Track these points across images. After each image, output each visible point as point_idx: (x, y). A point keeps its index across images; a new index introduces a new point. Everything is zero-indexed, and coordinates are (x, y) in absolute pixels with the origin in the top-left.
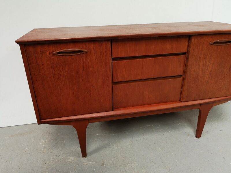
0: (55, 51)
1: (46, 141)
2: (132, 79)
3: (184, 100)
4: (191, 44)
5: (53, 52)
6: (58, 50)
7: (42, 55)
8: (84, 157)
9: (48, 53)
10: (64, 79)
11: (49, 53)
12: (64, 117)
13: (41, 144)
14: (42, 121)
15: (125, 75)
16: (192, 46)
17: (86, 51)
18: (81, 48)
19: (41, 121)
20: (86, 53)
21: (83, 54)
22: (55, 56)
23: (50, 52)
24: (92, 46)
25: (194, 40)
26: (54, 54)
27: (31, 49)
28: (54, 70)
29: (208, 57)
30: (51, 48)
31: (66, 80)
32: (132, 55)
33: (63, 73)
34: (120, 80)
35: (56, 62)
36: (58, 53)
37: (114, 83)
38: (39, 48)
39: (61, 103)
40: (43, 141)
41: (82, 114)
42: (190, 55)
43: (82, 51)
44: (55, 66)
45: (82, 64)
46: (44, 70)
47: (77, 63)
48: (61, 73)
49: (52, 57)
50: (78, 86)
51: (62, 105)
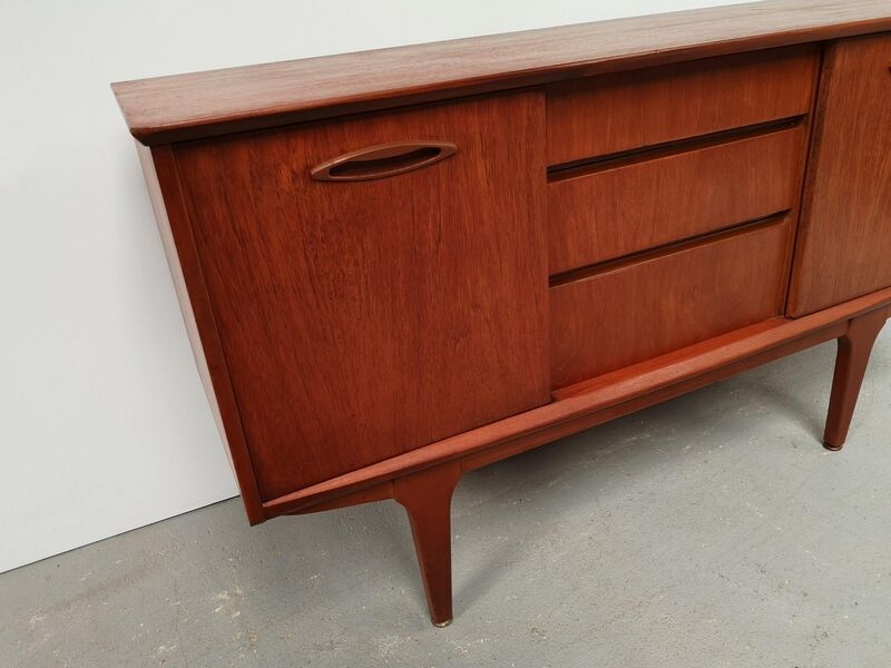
0: (319, 162)
1: (239, 592)
2: (622, 252)
3: (801, 309)
4: (829, 77)
5: (308, 168)
6: (330, 158)
7: (260, 189)
8: (444, 621)
9: (285, 175)
10: (360, 292)
11: (290, 175)
12: (365, 466)
13: (217, 610)
14: (270, 504)
15: (595, 239)
16: (834, 86)
17: (450, 149)
18: (431, 137)
19: (264, 505)
20: (452, 156)
21: (439, 161)
22: (318, 186)
23: (293, 172)
24: (474, 122)
25: (842, 61)
26: (314, 180)
27: (206, 165)
28: (316, 257)
29: (881, 125)
30: (299, 152)
31: (367, 298)
32: (624, 144)
33: (356, 264)
34: (576, 260)
35: (323, 217)
36: (335, 170)
37: (556, 279)
38: (243, 158)
39: (349, 404)
40: (224, 596)
41: (434, 438)
42: (825, 124)
43: (436, 151)
44: (320, 235)
45: (432, 211)
46: (271, 261)
47: (413, 208)
48: (344, 269)
49: (304, 191)
50: (419, 318)
51: (353, 415)
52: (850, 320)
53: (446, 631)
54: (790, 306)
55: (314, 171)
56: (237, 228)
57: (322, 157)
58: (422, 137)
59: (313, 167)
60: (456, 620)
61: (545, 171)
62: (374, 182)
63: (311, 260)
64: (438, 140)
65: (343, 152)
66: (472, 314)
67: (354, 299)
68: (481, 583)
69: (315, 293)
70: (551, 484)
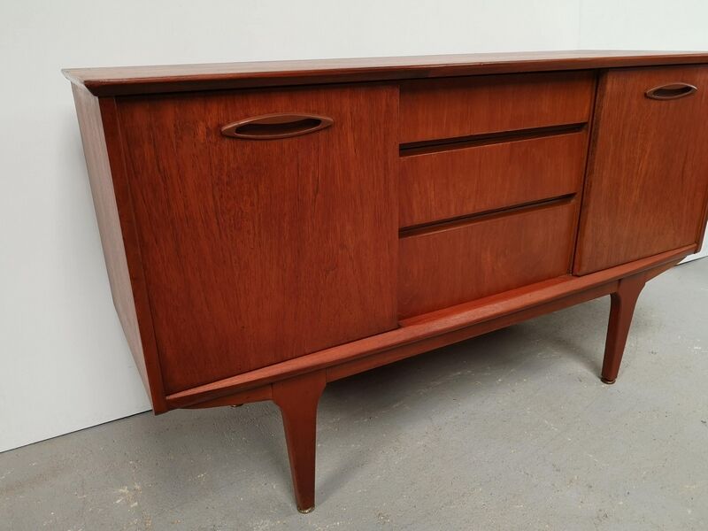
0: (228, 123)
1: (137, 487)
2: (453, 215)
3: (584, 269)
4: (602, 96)
5: (220, 126)
6: (236, 120)
7: (181, 138)
8: (307, 508)
9: (201, 129)
10: (254, 227)
11: (205, 130)
12: (250, 371)
13: (118, 501)
14: (172, 397)
15: (433, 203)
16: (606, 104)
17: (329, 122)
18: (314, 112)
19: (167, 398)
20: (329, 127)
21: (319, 130)
22: (227, 140)
23: (207, 128)
24: (347, 104)
25: (612, 85)
26: (223, 135)
27: (140, 116)
28: (222, 196)
29: (639, 135)
30: (213, 114)
31: (259, 233)
32: (455, 133)
33: (252, 204)
34: (418, 218)
35: (229, 165)
36: (240, 129)
37: (405, 232)
38: (170, 114)
39: (240, 318)
40: (125, 490)
41: (307, 351)
42: (600, 130)
43: (317, 122)
44: (225, 179)
45: (312, 168)
46: (186, 196)
47: (298, 165)
48: (243, 207)
49: (215, 144)
50: (298, 252)
51: (243, 327)
52: (620, 280)
53: (309, 517)
54: (576, 267)
55: (225, 128)
56: (161, 167)
57: (230, 118)
58: (306, 111)
59: (224, 125)
60: (317, 508)
61: (397, 147)
62: (269, 142)
63: (217, 198)
64: (319, 113)
65: (247, 116)
66: (340, 252)
67: (248, 232)
68: (337, 480)
69: (218, 224)
70: (394, 406)
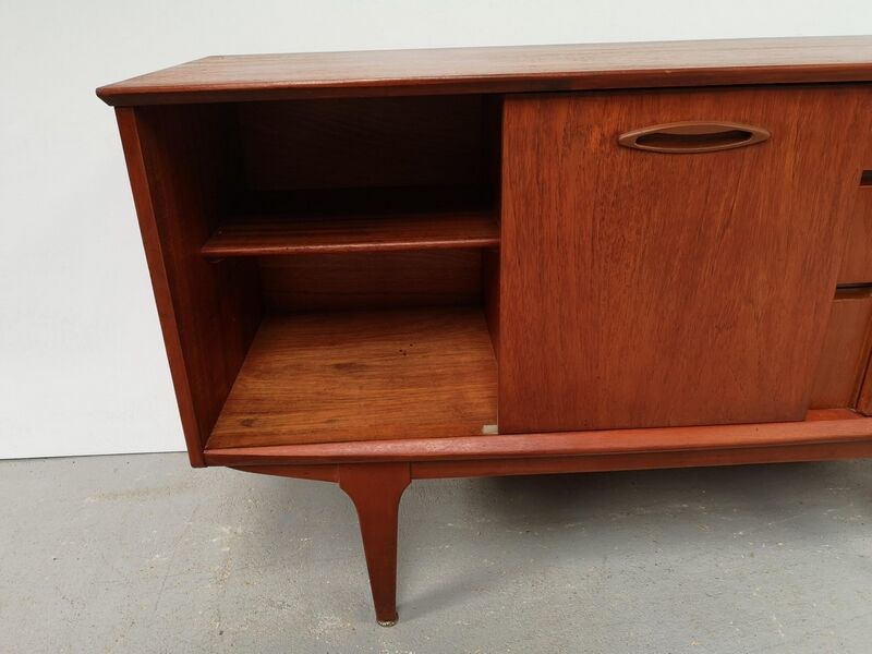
0: (629, 130)
5: (618, 133)
6: (640, 126)
7: (570, 146)
9: (595, 136)
10: (635, 261)
11: (599, 136)
17: (763, 135)
18: (745, 122)
20: (762, 142)
21: (746, 146)
22: (623, 152)
23: (603, 135)
24: (793, 111)
26: (620, 145)
27: (528, 116)
28: (603, 219)
30: (613, 117)
31: (640, 268)
33: (638, 233)
36: (641, 139)
38: (562, 114)
39: (597, 366)
43: (747, 135)
44: (612, 198)
45: (727, 195)
46: (561, 215)
47: (709, 187)
48: (626, 236)
49: (608, 155)
50: (686, 298)
51: (599, 378)
55: (623, 137)
56: (541, 177)
57: (633, 124)
58: (734, 120)
59: (622, 133)
62: (676, 156)
63: (598, 221)
64: (751, 124)
65: (654, 123)
66: (743, 307)
67: (627, 266)
69: (593, 250)
